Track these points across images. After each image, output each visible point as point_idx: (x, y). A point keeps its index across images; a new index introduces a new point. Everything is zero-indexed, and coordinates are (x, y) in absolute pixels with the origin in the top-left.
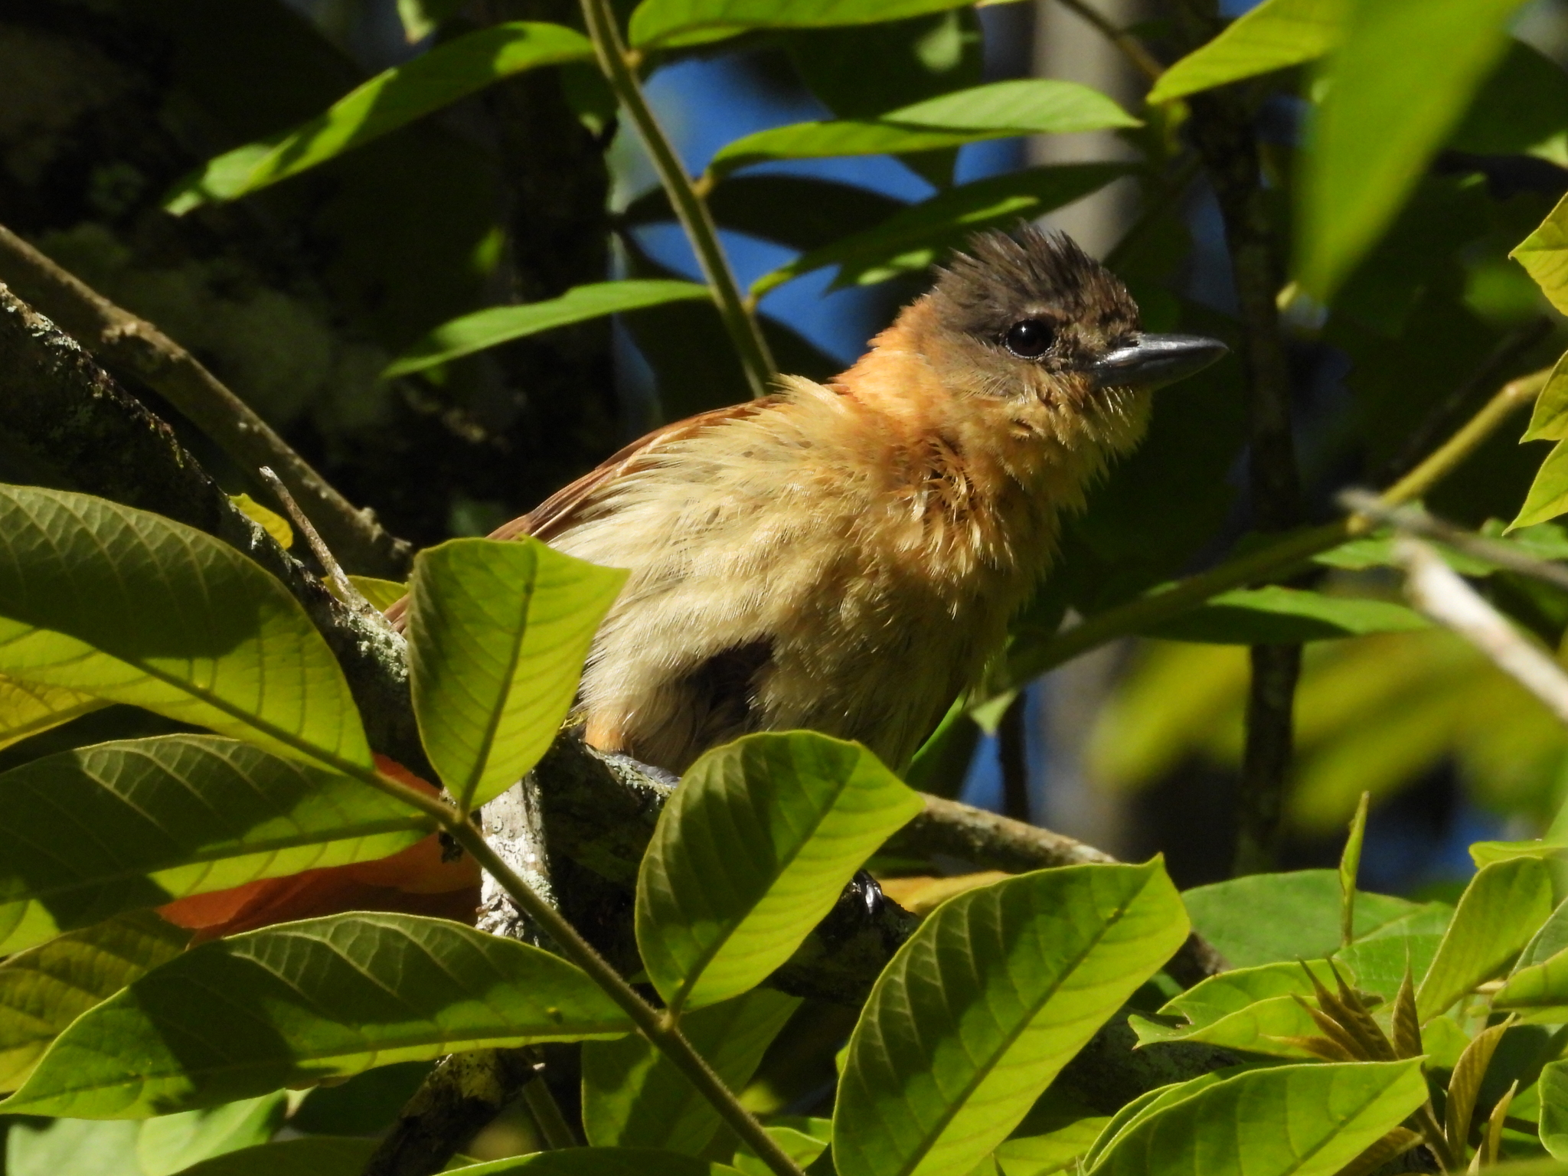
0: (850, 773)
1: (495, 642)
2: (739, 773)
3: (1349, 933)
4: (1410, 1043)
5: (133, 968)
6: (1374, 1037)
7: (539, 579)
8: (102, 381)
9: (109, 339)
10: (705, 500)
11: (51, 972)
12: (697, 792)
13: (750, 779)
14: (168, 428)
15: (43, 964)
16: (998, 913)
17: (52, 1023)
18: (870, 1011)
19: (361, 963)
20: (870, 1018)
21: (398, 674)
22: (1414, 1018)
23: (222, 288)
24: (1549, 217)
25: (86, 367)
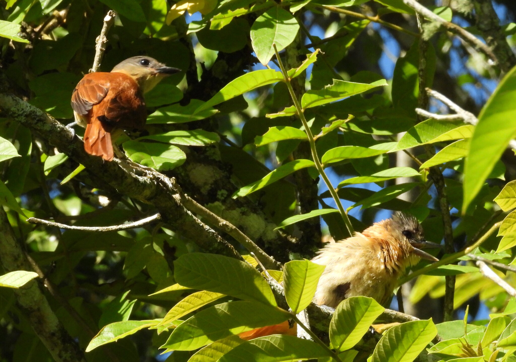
0: (370, 304)
1: (300, 281)
2: (349, 305)
3: (466, 332)
4: (481, 353)
5: (230, 347)
6: (474, 353)
7: (308, 268)
8: (219, 238)
9: (220, 225)
10: (337, 256)
11: (214, 349)
12: (341, 310)
13: (351, 306)
14: (233, 247)
15: (212, 347)
16: (400, 331)
17: (214, 359)
18: (375, 351)
19: (276, 345)
20: (376, 352)
21: (279, 292)
22: (481, 349)
23: (243, 213)
24: (501, 192)
25: (216, 236)
